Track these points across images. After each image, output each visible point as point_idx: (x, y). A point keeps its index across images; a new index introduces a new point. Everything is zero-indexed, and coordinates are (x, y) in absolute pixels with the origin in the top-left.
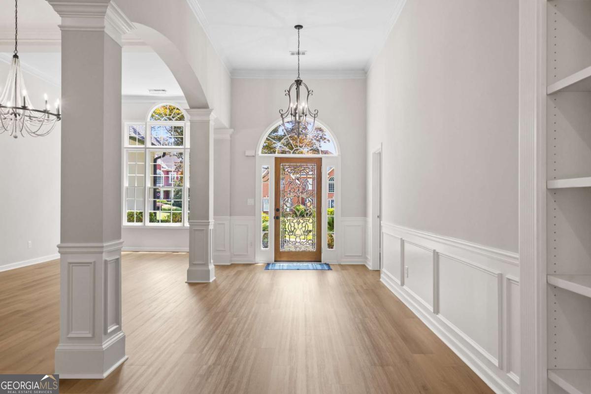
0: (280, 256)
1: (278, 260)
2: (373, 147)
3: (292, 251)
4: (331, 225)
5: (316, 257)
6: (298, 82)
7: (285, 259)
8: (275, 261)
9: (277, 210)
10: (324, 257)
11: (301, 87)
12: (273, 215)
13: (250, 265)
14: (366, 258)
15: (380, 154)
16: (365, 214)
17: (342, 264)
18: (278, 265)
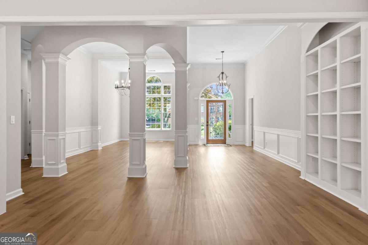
0: (209, 141)
1: (208, 143)
2: (248, 97)
3: (214, 139)
4: (230, 129)
5: (224, 142)
6: (223, 73)
7: (211, 143)
8: (207, 143)
9: (207, 122)
10: (227, 142)
11: (223, 75)
12: (206, 124)
13: (197, 145)
14: (245, 142)
15: (252, 99)
16: (244, 123)
17: (235, 144)
18: (209, 145)
